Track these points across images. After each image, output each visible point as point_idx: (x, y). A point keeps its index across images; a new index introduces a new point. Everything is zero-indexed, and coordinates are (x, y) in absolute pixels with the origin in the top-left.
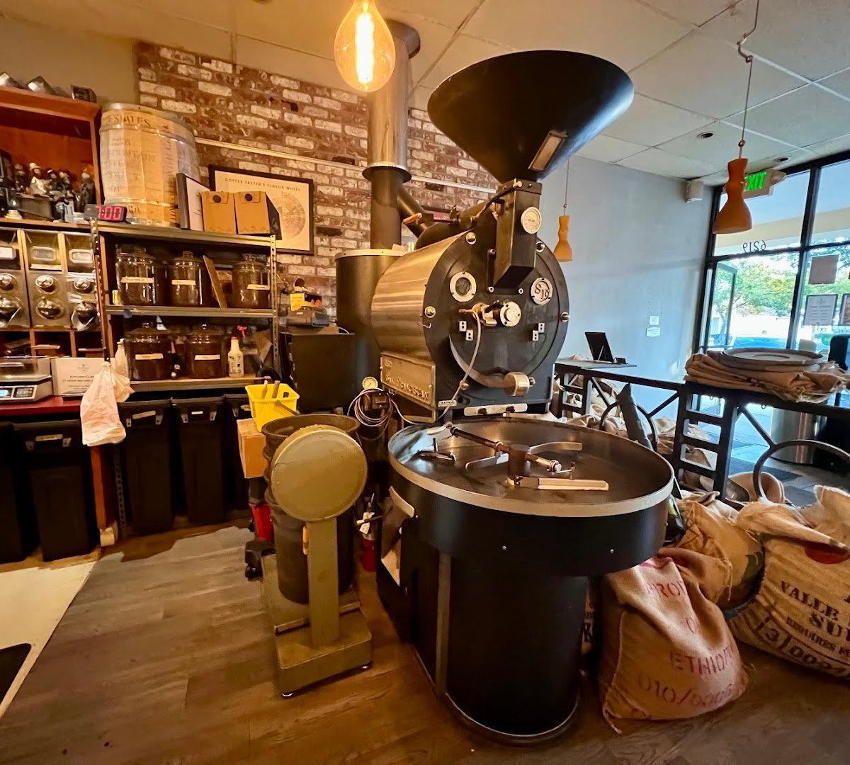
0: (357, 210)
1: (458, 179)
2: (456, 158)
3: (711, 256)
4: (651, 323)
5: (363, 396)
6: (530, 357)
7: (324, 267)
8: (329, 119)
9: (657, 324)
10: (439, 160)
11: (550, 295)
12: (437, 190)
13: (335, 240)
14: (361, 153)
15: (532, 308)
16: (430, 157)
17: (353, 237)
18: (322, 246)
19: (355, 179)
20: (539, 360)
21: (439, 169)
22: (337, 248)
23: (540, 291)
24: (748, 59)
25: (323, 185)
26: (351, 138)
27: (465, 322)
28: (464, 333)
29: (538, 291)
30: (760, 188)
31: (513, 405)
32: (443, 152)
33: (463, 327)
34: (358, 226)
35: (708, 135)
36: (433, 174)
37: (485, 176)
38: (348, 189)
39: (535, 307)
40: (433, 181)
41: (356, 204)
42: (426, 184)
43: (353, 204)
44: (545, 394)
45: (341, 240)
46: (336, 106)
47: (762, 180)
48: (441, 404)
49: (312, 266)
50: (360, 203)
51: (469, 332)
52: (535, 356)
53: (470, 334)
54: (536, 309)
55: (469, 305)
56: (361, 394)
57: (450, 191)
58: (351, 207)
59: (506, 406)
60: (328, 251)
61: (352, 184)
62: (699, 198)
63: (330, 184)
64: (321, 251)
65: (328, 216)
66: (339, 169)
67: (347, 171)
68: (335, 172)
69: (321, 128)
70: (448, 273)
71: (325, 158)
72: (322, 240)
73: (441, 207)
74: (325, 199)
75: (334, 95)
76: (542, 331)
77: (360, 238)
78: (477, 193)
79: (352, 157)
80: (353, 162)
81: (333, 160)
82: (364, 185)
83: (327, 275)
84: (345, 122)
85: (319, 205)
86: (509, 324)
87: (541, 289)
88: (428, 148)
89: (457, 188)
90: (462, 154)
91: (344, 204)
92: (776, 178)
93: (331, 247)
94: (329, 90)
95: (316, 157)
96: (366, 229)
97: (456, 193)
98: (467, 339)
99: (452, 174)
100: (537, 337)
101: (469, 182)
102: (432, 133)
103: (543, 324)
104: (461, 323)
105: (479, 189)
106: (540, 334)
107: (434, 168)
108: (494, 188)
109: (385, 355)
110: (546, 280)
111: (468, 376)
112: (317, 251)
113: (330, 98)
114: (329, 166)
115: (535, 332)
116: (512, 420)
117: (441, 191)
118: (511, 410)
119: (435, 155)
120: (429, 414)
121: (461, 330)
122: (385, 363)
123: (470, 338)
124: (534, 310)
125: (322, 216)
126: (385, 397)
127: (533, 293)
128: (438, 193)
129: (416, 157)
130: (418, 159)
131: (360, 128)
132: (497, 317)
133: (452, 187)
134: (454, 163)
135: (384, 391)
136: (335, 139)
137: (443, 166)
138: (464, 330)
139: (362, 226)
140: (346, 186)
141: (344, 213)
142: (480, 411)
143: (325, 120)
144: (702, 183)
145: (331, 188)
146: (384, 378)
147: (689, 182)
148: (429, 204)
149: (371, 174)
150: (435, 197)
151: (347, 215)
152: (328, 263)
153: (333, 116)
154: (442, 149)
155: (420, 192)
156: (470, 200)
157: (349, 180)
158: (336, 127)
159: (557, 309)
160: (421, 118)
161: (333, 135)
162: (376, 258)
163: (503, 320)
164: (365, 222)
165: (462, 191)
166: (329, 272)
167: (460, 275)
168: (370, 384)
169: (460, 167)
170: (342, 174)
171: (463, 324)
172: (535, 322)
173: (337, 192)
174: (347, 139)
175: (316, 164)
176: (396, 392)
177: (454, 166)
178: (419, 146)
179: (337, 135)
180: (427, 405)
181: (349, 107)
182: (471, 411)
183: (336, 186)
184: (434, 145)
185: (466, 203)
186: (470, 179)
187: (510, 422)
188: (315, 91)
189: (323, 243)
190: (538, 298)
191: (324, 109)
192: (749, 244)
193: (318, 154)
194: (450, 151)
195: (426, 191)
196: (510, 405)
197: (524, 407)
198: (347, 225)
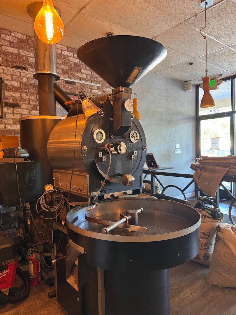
0: (29, 93)
1: (81, 79)
2: (79, 68)
3: (198, 116)
4: (176, 147)
5: (46, 194)
6: (131, 168)
7: (10, 124)
8: (10, 46)
9: (179, 147)
10: (71, 69)
11: (138, 138)
12: (71, 84)
13: (16, 110)
14: (30, 64)
15: (131, 145)
16: (66, 68)
17: (26, 108)
18: (8, 113)
19: (26, 77)
20: (135, 168)
21: (71, 74)
22: (17, 114)
23: (134, 136)
24: (205, 37)
25: (8, 80)
26: (23, 56)
27: (102, 153)
28: (102, 158)
29: (132, 136)
30: (214, 86)
31: (126, 191)
32: (73, 66)
33: (101, 155)
34: (29, 103)
35: (192, 64)
36: (68, 77)
37: (95, 78)
38: (23, 83)
39: (132, 144)
40: (69, 80)
41: (27, 90)
42: (65, 81)
43: (25, 91)
44: (139, 184)
45: (20, 110)
46: (14, 40)
47: (214, 83)
48: (92, 194)
49: (3, 124)
50: (30, 90)
51: (104, 157)
52: (134, 167)
53: (104, 158)
54: (133, 145)
55: (103, 145)
56: (44, 194)
57: (77, 84)
58: (24, 92)
59: (123, 192)
60: (12, 116)
61: (25, 80)
62: (191, 90)
63: (12, 80)
64: (8, 116)
65: (11, 96)
66: (17, 72)
67: (22, 73)
68: (15, 74)
69: (6, 50)
70: (92, 130)
71: (9, 66)
72: (8, 110)
73: (74, 93)
74: (9, 88)
75: (12, 34)
76: (136, 155)
77: (30, 108)
78: (92, 86)
79: (24, 66)
80: (24, 69)
81: (13, 67)
82: (31, 81)
83: (11, 129)
84: (19, 48)
85: (6, 91)
86: (122, 153)
87: (134, 135)
88: (65, 63)
89: (81, 83)
90: (83, 67)
91: (21, 90)
92: (219, 82)
93: (13, 113)
94: (10, 32)
95: (3, 66)
96: (33, 104)
97: (81, 86)
98: (103, 161)
99: (78, 76)
100: (134, 158)
101: (87, 81)
102: (67, 56)
103: (136, 152)
104: (100, 153)
105: (92, 84)
106: (135, 156)
107: (69, 73)
108: (100, 84)
109: (56, 172)
110: (135, 131)
111: (106, 179)
112: (5, 116)
113: (11, 35)
114: (11, 71)
115: (133, 156)
116: (126, 199)
117: (73, 84)
118: (125, 194)
119: (69, 67)
120: (86, 200)
121: (100, 156)
122: (56, 175)
123: (104, 160)
124: (132, 145)
125: (7, 97)
126: (60, 194)
127: (131, 138)
128: (72, 85)
129: (59, 67)
130: (60, 69)
131: (28, 51)
132: (116, 149)
133: (79, 83)
134: (79, 71)
135: (58, 191)
136: (14, 56)
137: (73, 72)
138: (102, 156)
139: (31, 102)
140: (22, 81)
141: (21, 96)
142: (111, 196)
143: (8, 46)
144: (191, 83)
145: (12, 82)
146: (56, 184)
147: (186, 83)
148: (67, 91)
149: (37, 76)
150: (70, 87)
151: (22, 96)
152: (12, 122)
153: (12, 44)
154: (72, 64)
155: (62, 85)
156: (88, 89)
157: (23, 78)
158: (15, 51)
159: (141, 144)
160: (61, 48)
161: (13, 55)
162: (43, 120)
163: (119, 151)
164: (33, 100)
165: (84, 85)
166: (13, 127)
167: (98, 130)
168: (49, 188)
169: (82, 73)
170: (19, 74)
171: (101, 153)
172: (132, 151)
173: (16, 84)
174: (21, 57)
175: (3, 69)
176: (64, 191)
177: (79, 73)
178: (60, 62)
179: (15, 54)
180: (86, 195)
181: (21, 41)
182: (107, 196)
183: (16, 81)
184: (68, 62)
185: (86, 91)
186: (87, 79)
187: (125, 200)
188: (2, 31)
189: (8, 111)
190: (132, 140)
191: (7, 41)
192: (212, 110)
193: (4, 64)
194: (76, 64)
195: (65, 84)
196: (125, 191)
197: (130, 192)
198: (22, 101)
